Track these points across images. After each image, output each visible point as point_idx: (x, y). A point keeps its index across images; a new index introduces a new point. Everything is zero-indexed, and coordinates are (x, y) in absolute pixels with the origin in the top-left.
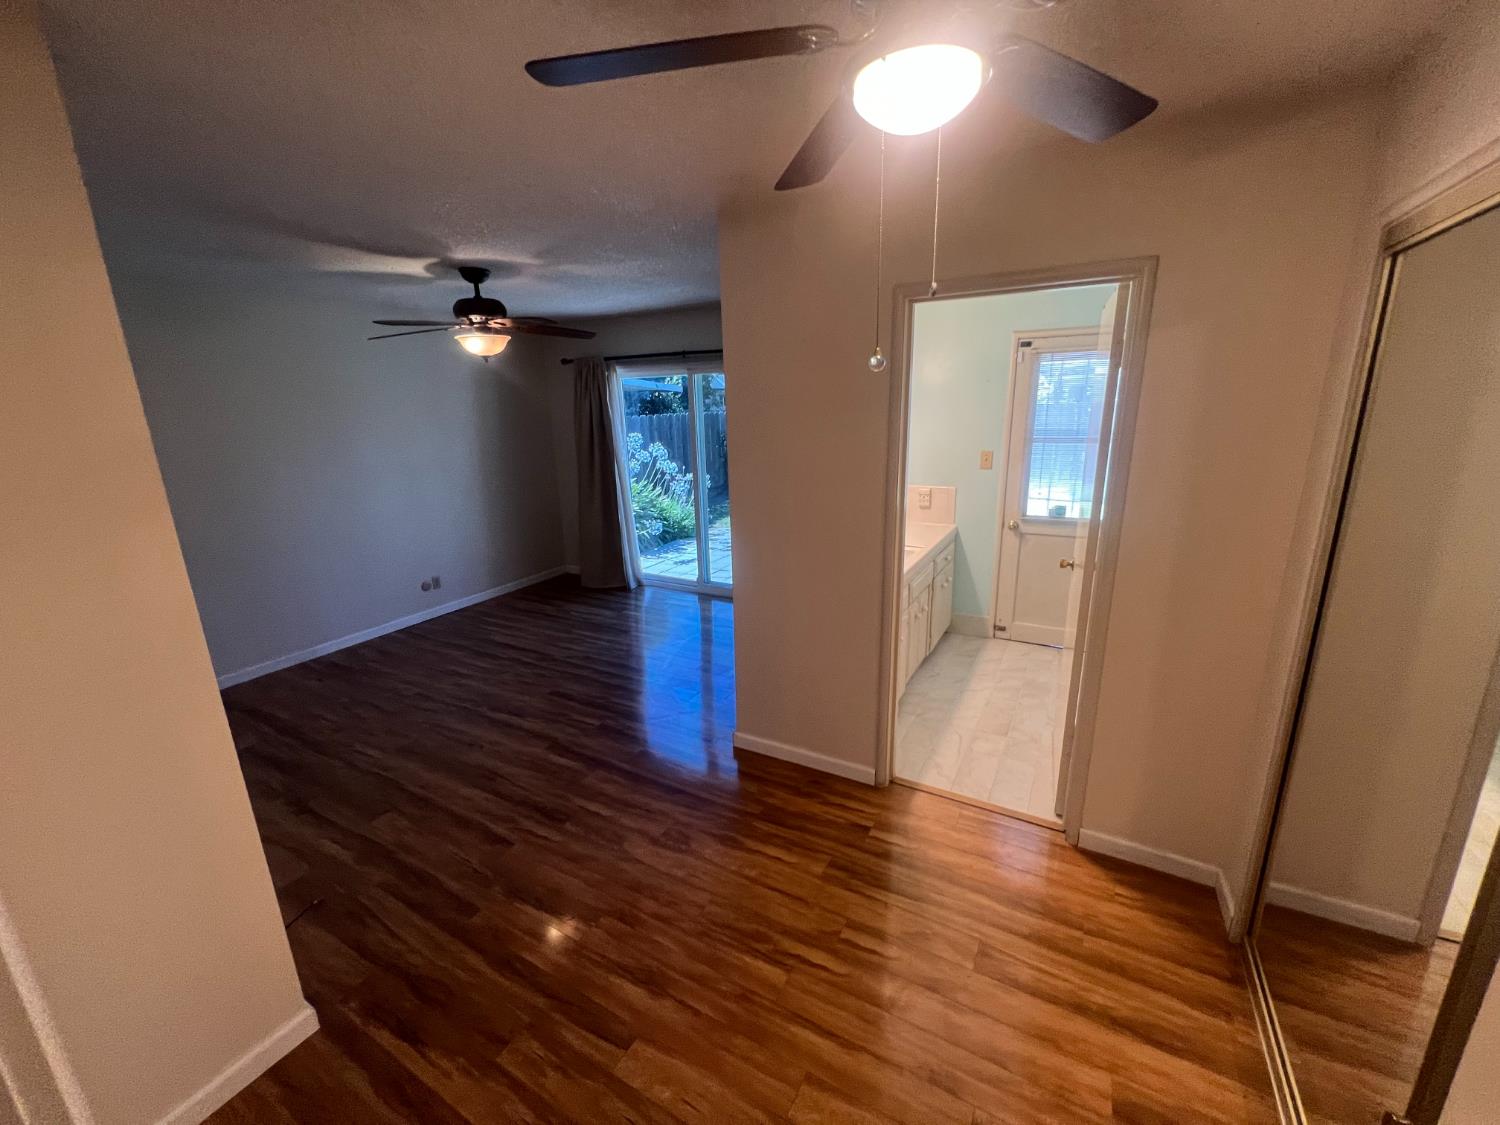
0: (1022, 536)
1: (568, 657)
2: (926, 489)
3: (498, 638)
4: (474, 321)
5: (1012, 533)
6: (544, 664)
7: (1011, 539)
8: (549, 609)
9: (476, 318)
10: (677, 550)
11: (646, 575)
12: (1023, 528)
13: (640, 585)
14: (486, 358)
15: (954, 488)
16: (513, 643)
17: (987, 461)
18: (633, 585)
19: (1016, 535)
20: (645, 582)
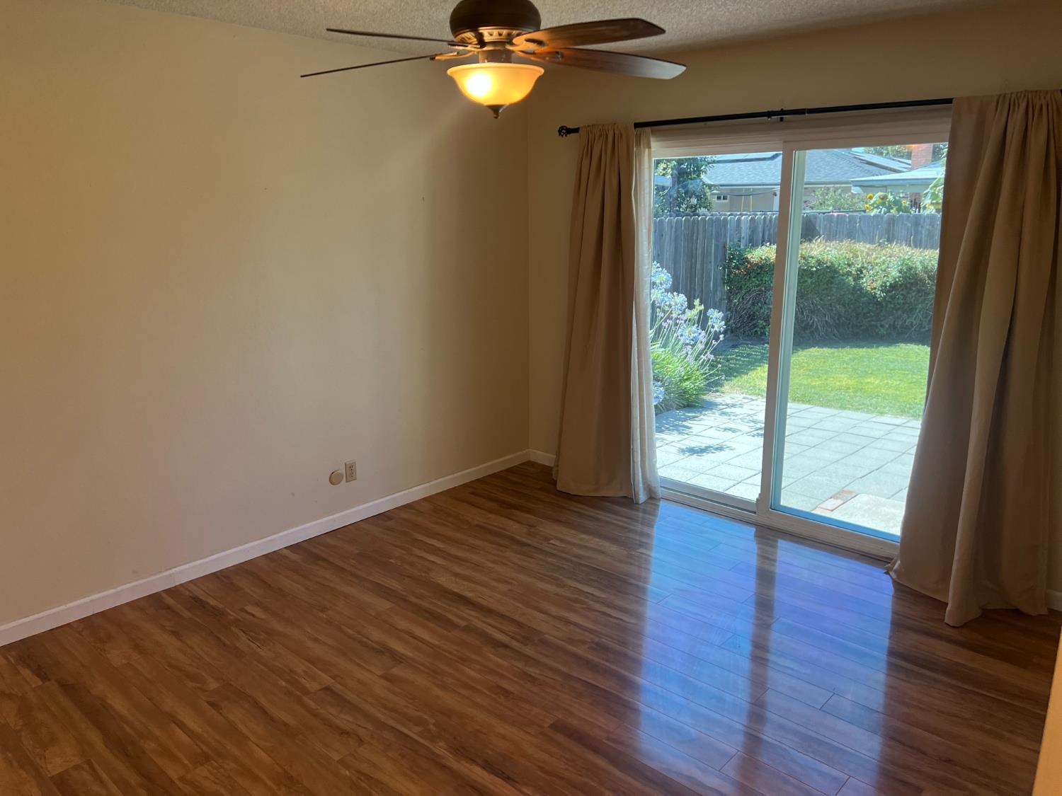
1: (570, 641)
3: (444, 580)
4: (487, 38)
6: (529, 650)
8: (515, 529)
9: (489, 33)
10: (678, 429)
11: (664, 480)
13: (652, 497)
14: (495, 109)
16: (469, 595)
18: (642, 497)
20: (660, 492)
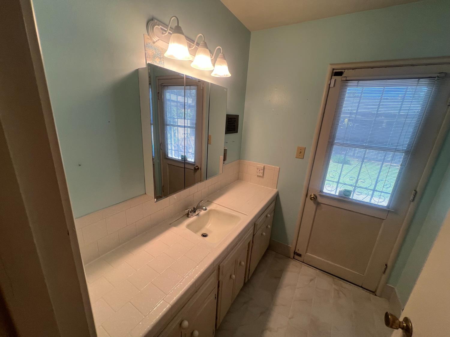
0: (318, 204)
2: (261, 166)
5: (312, 202)
7: (311, 205)
12: (320, 199)
15: (279, 167)
17: (301, 153)
19: (314, 203)
